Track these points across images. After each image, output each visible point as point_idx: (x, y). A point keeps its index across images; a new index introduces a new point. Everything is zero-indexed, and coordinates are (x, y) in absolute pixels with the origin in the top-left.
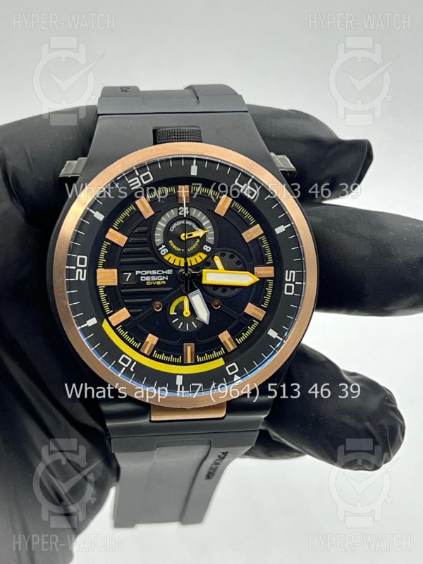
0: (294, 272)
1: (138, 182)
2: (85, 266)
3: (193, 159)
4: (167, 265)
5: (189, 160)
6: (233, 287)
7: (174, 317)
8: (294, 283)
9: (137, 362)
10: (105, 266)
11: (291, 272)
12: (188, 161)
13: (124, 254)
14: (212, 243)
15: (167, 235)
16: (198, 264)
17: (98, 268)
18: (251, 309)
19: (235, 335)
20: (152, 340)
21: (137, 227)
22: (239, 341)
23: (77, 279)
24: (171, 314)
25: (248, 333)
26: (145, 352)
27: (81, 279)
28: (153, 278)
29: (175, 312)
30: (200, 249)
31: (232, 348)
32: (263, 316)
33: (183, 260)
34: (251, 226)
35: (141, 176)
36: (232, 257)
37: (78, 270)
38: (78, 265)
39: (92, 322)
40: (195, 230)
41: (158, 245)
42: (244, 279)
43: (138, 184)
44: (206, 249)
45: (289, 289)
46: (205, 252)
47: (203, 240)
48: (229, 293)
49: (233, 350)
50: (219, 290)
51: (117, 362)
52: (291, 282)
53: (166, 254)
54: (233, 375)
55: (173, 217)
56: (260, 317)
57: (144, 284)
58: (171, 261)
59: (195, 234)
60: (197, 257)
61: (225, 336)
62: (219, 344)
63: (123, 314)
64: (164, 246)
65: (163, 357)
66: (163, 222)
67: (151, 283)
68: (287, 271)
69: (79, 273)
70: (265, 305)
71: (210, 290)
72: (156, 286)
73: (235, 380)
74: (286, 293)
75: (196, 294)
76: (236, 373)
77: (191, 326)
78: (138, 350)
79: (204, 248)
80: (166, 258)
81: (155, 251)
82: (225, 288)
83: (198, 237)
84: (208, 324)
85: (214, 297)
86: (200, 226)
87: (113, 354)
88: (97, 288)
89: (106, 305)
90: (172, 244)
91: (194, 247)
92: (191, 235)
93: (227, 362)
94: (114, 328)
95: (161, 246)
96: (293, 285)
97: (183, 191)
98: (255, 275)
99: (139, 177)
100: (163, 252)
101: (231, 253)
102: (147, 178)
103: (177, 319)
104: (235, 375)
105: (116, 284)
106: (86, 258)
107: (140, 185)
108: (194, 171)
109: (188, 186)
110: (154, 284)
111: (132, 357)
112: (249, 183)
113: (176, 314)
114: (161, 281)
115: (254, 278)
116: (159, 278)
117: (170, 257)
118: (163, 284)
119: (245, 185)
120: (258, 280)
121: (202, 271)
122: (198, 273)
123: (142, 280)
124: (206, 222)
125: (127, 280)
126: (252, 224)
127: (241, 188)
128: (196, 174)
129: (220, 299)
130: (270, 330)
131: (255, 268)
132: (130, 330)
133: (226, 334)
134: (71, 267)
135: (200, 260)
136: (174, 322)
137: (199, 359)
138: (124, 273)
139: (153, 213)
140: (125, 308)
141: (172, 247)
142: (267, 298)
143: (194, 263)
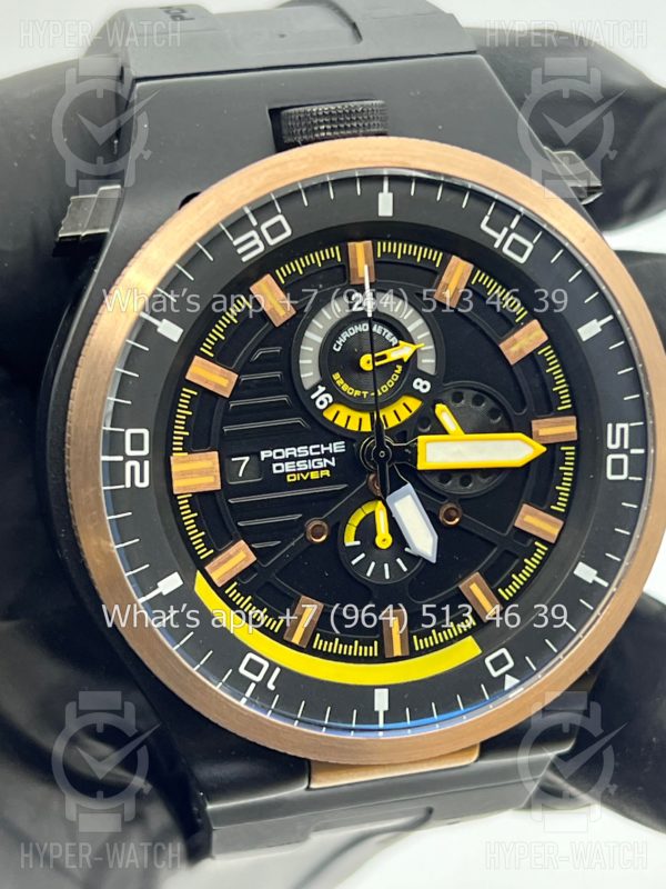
0: (626, 426)
1: (257, 241)
2: (146, 451)
3: (380, 178)
4: (331, 432)
5: (373, 180)
7: (354, 551)
8: (627, 452)
9: (283, 669)
10: (191, 446)
11: (619, 426)
13: (231, 414)
14: (431, 371)
15: (328, 361)
16: (403, 424)
17: (172, 453)
18: (531, 519)
19: (495, 580)
21: (258, 346)
22: (507, 594)
23: (128, 485)
24: (347, 544)
25: (525, 573)
26: (297, 640)
27: (138, 484)
28: (302, 465)
29: (356, 540)
30: (406, 390)
31: (491, 612)
32: (556, 532)
33: (366, 417)
34: (518, 327)
35: (264, 227)
36: (477, 401)
37: (128, 465)
38: (129, 452)
39: (170, 583)
40: (390, 346)
41: (307, 386)
42: (513, 450)
43: (256, 247)
44: (423, 383)
45: (617, 467)
46: (416, 394)
47: (410, 367)
48: (478, 486)
50: (457, 478)
51: (235, 673)
52: (620, 450)
53: (329, 406)
54: (503, 676)
55: (337, 319)
56: (551, 535)
57: (281, 482)
58: (341, 422)
59: (393, 355)
60: (399, 407)
61: (475, 587)
63: (239, 556)
64: (322, 389)
65: (334, 646)
66: (317, 331)
67: (296, 478)
68: (610, 426)
69: (132, 468)
70: (560, 507)
71: (435, 482)
72: (310, 483)
73: (507, 687)
74: (609, 476)
75: (405, 496)
76: (508, 672)
77: (395, 568)
78: (279, 637)
79: (415, 385)
80: (329, 415)
81: (300, 401)
82: (466, 475)
83: (400, 361)
84: (434, 561)
85: (443, 498)
86: (402, 334)
87: (225, 652)
88: (173, 498)
89: (196, 537)
90: (340, 382)
91: (391, 383)
92: (384, 357)
93: (487, 648)
94: (220, 591)
95: (314, 389)
96: (625, 457)
97: (361, 256)
98: (531, 437)
99: (258, 229)
100: (321, 403)
101: (476, 393)
102: (276, 230)
103: (363, 555)
104: (508, 677)
105: (218, 487)
106: (145, 432)
107: (262, 248)
108: (385, 206)
109: (369, 242)
110: (305, 478)
111: (269, 658)
112: (513, 226)
113: (358, 543)
114: (319, 470)
115: (533, 447)
116: (316, 464)
117: (338, 413)
118: (325, 476)
119: (505, 230)
120: (544, 449)
121: (416, 441)
122: (407, 447)
123: (275, 471)
124: (415, 325)
125: (240, 475)
126: (521, 321)
127: (495, 240)
128: (390, 213)
129: (460, 500)
130: (581, 564)
131: (533, 422)
132: (256, 592)
133: (476, 581)
134: (112, 459)
135: (405, 414)
136: (354, 562)
137: (418, 644)
138: (234, 459)
139: (294, 312)
140: (242, 542)
141: (339, 388)
142: (564, 489)
143: (393, 422)
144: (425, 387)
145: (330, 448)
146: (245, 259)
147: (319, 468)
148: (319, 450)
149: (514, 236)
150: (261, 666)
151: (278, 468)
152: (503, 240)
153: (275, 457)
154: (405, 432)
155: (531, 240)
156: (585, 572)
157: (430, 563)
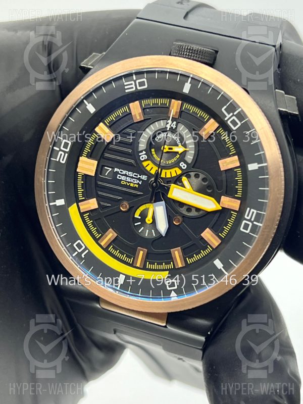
0: (255, 211)
1: (133, 86)
2: (68, 150)
3: (188, 77)
4: (143, 171)
5: (185, 76)
6: (198, 210)
7: (137, 220)
8: (252, 222)
9: (89, 251)
10: (90, 156)
11: (252, 210)
12: (184, 78)
13: (108, 149)
14: (190, 162)
16: (172, 178)
17: (81, 156)
18: (208, 234)
19: (186, 253)
20: (111, 235)
22: (189, 261)
23: (58, 160)
24: (135, 216)
25: (199, 256)
26: (102, 244)
27: (61, 161)
28: (128, 179)
29: (139, 216)
30: (176, 165)
31: (180, 266)
32: (217, 244)
33: (155, 168)
34: (230, 156)
35: (137, 82)
36: (204, 180)
37: (60, 152)
38: (62, 148)
39: (60, 202)
40: (177, 145)
41: (140, 149)
42: (208, 204)
43: (132, 88)
44: (184, 165)
45: (246, 227)
46: (180, 168)
48: (193, 213)
49: (181, 267)
50: (185, 208)
51: (72, 245)
52: (250, 220)
53: (145, 160)
54: (171, 290)
55: (160, 128)
56: (214, 245)
57: (118, 182)
58: (148, 168)
59: (175, 149)
60: (173, 171)
61: (177, 253)
62: (169, 258)
63: (93, 204)
64: (144, 152)
65: (117, 253)
66: (151, 130)
67: (125, 183)
68: (248, 209)
69: (61, 154)
70: (223, 235)
72: (129, 187)
73: (171, 296)
74: (242, 229)
75: (160, 205)
76: (174, 290)
77: (150, 233)
78: (96, 240)
80: (145, 164)
81: (135, 155)
82: (190, 208)
83: (177, 153)
84: (164, 235)
85: (177, 212)
86: (185, 146)
87: (71, 236)
88: (76, 173)
90: (154, 153)
91: (173, 161)
92: (171, 149)
94: (82, 214)
95: (142, 151)
96: (250, 224)
97: (175, 106)
98: (219, 203)
99: (135, 81)
100: (142, 158)
101: (205, 177)
102: (142, 84)
103: (140, 223)
104: (173, 291)
105: (93, 174)
106: (70, 143)
107: (134, 89)
108: (186, 89)
109: (180, 102)
110: (128, 184)
111: (86, 245)
112: (235, 113)
113: (140, 218)
115: (217, 205)
116: (134, 181)
117: (149, 164)
118: (136, 187)
119: (231, 114)
120: (221, 208)
121: (171, 185)
122: (166, 186)
123: (118, 178)
124: (190, 141)
125: (106, 174)
126: (232, 154)
127: (226, 116)
128: (187, 92)
129: (183, 217)
130: (217, 260)
131: (222, 197)
132: (95, 220)
133: (178, 250)
134: (55, 148)
135: (174, 175)
136: (136, 224)
137: (148, 266)
138: (106, 168)
139: (143, 119)
140: (95, 199)
141: (152, 155)
142: (227, 229)
143: (168, 176)
144: (184, 166)
145: (141, 177)
146: (127, 91)
147: (135, 183)
148: (137, 176)
149: (234, 118)
150: (82, 247)
151: (119, 177)
152: (229, 118)
153: (120, 172)
154: (170, 181)
155: (241, 121)
156: (218, 263)
157: (162, 236)
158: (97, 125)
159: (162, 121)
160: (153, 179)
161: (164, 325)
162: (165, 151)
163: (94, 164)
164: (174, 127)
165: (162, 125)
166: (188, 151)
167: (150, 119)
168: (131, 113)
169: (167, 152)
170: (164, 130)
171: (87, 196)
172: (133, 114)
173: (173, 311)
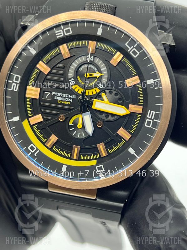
0: (154, 112)
1: (62, 33)
2: (18, 82)
3: (100, 23)
4: (73, 92)
5: (98, 23)
6: (113, 115)
7: (71, 127)
8: (153, 120)
9: (40, 151)
11: (152, 112)
12: (97, 25)
13: (47, 79)
15: (77, 72)
16: (93, 95)
17: (28, 85)
18: (122, 132)
19: (108, 146)
20: (54, 138)
21: (59, 63)
22: (110, 151)
23: (12, 89)
24: (70, 124)
25: (117, 147)
26: (48, 145)
27: (14, 90)
28: (63, 99)
29: (72, 124)
31: (104, 155)
32: (129, 138)
34: (133, 76)
35: (65, 30)
36: (116, 94)
37: (13, 84)
38: (14, 81)
39: (16, 119)
40: (95, 72)
41: (69, 77)
43: (61, 35)
45: (149, 123)
46: (99, 88)
47: (100, 78)
48: (110, 118)
49: (105, 156)
50: (104, 115)
51: (27, 148)
52: (151, 119)
55: (82, 61)
56: (127, 138)
57: (56, 102)
58: (76, 90)
59: (94, 75)
60: (94, 90)
61: (101, 147)
62: (96, 151)
63: (39, 118)
64: (73, 79)
65: (58, 151)
66: (76, 63)
67: (60, 102)
68: (149, 111)
69: (14, 85)
70: (132, 131)
72: (64, 104)
74: (146, 125)
75: (87, 115)
77: (81, 135)
78: (44, 143)
81: (66, 81)
82: (107, 114)
83: (96, 77)
84: (91, 135)
85: (99, 119)
86: (100, 71)
87: (26, 142)
88: (25, 98)
89: (29, 110)
90: (79, 79)
91: (93, 83)
92: (92, 75)
93: (98, 163)
94: (32, 126)
95: (71, 79)
96: (152, 121)
97: (92, 45)
98: (128, 109)
99: (63, 30)
100: (72, 83)
101: (116, 92)
102: (68, 31)
103: (73, 129)
105: (38, 98)
106: (20, 77)
107: (63, 35)
108: (100, 32)
109: (95, 42)
110: (63, 103)
111: (37, 147)
112: (135, 46)
113: (73, 125)
114: (67, 102)
115: (126, 111)
116: (67, 100)
117: (76, 87)
118: (68, 104)
119: (132, 47)
120: (130, 113)
121: (93, 100)
122: (90, 101)
123: (55, 99)
124: (104, 69)
125: (47, 97)
127: (129, 49)
128: (100, 34)
129: (104, 121)
130: (131, 148)
131: (130, 105)
132: (42, 129)
133: (102, 145)
134: (9, 81)
135: (94, 93)
136: (70, 130)
137: (82, 158)
138: (46, 92)
139: (70, 56)
140: (40, 115)
141: (78, 81)
142: (135, 127)
143: (91, 94)
145: (71, 97)
146: (57, 37)
147: (67, 101)
148: (68, 96)
149: (134, 49)
150: (34, 149)
151: (56, 98)
152: (131, 50)
153: (56, 95)
154: (93, 97)
155: (139, 52)
156: (131, 151)
157: (90, 136)
158: (38, 63)
159: (83, 57)
160: (81, 97)
161: (95, 198)
162: (87, 77)
163: (37, 91)
164: (92, 60)
165: (83, 59)
166: (103, 76)
167: (75, 56)
168: (61, 53)
169: (89, 78)
170: (86, 63)
171: (34, 113)
172: (62, 53)
173: (102, 187)
